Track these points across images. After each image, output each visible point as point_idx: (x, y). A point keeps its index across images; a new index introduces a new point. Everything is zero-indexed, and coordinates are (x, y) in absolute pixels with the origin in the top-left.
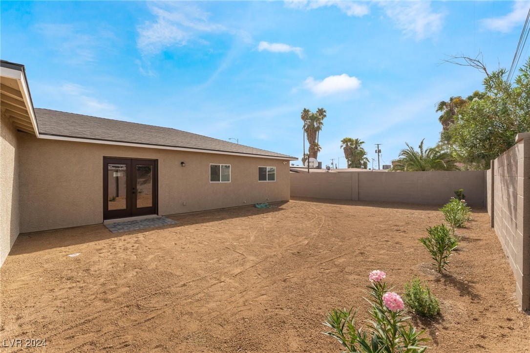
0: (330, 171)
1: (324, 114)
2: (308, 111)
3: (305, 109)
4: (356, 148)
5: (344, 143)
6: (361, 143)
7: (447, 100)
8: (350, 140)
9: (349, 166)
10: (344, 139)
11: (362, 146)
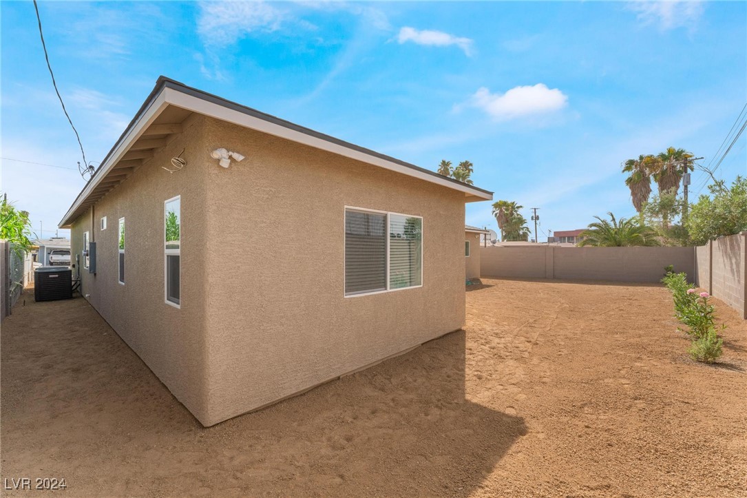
0: (496, 245)
1: (470, 167)
2: (448, 164)
3: (444, 162)
4: (512, 214)
5: (496, 207)
6: (518, 207)
7: (637, 158)
8: (505, 204)
9: (504, 238)
10: (497, 203)
11: (520, 211)
